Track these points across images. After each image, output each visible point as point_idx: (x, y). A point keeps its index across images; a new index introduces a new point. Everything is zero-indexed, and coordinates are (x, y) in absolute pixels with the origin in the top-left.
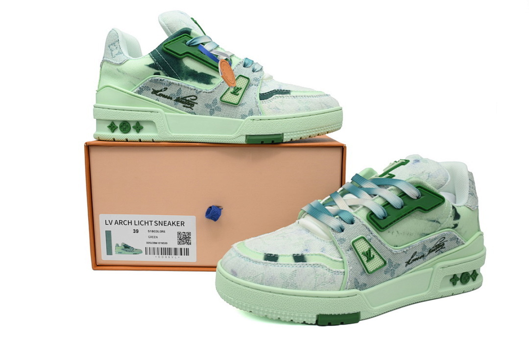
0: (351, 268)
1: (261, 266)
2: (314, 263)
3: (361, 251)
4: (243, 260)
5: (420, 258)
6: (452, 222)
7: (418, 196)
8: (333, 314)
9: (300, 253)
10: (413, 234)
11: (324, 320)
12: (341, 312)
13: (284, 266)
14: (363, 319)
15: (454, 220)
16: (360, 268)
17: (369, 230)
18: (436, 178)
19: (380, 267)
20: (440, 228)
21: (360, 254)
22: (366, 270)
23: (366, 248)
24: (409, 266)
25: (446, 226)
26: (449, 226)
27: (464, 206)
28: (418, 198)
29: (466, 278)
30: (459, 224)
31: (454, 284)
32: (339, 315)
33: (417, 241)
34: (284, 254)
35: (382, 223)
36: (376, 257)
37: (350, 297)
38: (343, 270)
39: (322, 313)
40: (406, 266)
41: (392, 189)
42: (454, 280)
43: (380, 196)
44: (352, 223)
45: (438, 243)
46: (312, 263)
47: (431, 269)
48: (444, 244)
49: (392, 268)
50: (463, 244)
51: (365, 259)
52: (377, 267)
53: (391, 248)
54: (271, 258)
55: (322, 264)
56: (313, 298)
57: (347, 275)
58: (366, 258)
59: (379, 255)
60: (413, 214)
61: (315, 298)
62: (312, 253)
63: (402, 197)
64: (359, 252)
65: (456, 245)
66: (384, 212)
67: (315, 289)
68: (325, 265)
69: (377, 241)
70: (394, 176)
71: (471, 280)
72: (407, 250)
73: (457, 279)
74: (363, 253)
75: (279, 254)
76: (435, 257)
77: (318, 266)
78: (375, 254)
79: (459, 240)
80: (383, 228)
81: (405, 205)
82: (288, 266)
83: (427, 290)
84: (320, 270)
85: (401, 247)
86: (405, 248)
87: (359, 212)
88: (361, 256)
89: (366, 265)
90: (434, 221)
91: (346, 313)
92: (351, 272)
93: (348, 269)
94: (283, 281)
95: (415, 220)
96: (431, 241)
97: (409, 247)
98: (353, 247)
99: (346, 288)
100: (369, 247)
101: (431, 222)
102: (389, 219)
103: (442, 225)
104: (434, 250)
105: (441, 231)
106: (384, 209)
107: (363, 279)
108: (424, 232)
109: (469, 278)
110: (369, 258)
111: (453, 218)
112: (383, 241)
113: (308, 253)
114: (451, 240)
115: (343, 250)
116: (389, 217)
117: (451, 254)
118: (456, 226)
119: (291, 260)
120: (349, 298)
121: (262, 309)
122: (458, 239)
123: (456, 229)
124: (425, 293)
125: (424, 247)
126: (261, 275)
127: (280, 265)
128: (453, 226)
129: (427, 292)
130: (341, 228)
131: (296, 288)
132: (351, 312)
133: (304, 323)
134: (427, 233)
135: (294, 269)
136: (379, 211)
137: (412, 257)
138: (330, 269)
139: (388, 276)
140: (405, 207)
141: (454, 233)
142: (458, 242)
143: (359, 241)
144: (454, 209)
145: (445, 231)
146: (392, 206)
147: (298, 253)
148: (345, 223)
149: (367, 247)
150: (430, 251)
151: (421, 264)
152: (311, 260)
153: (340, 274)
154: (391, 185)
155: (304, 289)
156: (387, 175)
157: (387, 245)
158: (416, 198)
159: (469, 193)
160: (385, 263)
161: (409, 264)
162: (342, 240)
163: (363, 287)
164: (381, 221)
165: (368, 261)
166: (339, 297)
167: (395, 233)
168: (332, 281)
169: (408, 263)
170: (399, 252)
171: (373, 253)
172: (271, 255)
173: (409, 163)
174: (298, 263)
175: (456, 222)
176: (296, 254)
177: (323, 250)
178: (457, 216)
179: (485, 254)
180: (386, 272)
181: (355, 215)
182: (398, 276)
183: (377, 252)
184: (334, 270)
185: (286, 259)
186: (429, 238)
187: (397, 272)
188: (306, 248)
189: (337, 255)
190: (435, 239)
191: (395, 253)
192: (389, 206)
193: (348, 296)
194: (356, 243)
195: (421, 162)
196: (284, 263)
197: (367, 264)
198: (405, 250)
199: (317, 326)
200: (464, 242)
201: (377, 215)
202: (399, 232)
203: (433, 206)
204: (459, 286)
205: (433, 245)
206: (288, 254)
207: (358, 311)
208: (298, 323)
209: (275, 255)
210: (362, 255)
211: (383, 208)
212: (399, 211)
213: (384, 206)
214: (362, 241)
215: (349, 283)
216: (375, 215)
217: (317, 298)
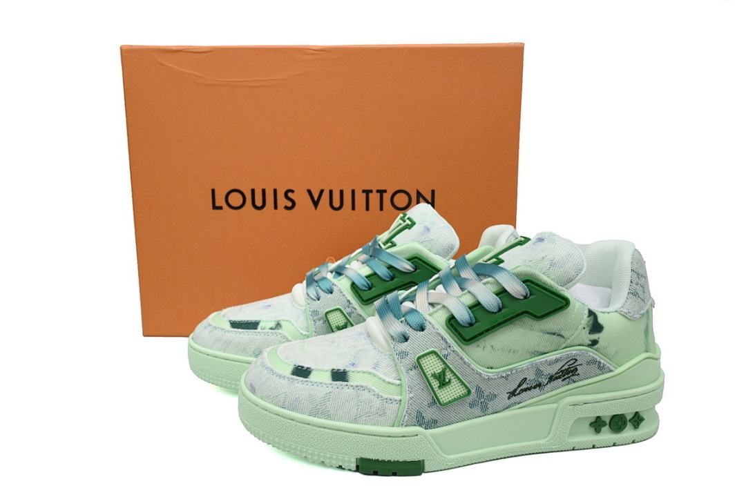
0: (412, 395)
1: (285, 382)
2: (358, 384)
3: (430, 372)
4: (266, 371)
5: (535, 388)
6: (587, 337)
7: (525, 294)
8: (380, 459)
9: (342, 368)
10: (518, 351)
11: (369, 467)
12: (393, 459)
13: (315, 385)
14: (428, 470)
15: (590, 333)
16: (426, 398)
17: (446, 342)
18: (561, 267)
19: (460, 397)
20: (564, 345)
21: (428, 376)
22: (435, 401)
23: (438, 368)
24: (514, 399)
25: (576, 342)
26: (581, 342)
27: (616, 311)
28: (525, 297)
29: (620, 423)
30: (600, 341)
31: (598, 431)
32: (389, 461)
33: (524, 362)
34: (319, 368)
35: (468, 333)
36: (454, 381)
37: (407, 438)
38: (398, 398)
39: (363, 456)
40: (509, 398)
41: (488, 282)
42: (597, 424)
43: (469, 292)
44: (422, 329)
45: (566, 367)
46: (355, 383)
47: (555, 405)
48: (576, 369)
49: (483, 400)
50: (611, 371)
51: (435, 384)
52: (455, 396)
53: (480, 369)
54: (302, 372)
55: (370, 386)
56: (351, 434)
57: (405, 405)
58: (438, 382)
59: (459, 379)
60: (518, 322)
61: (354, 434)
62: (358, 369)
63: (501, 295)
64: (427, 374)
65: (598, 371)
66: (471, 318)
67: (355, 421)
68: (373, 388)
69: (457, 358)
70: (502, 261)
71: (629, 426)
72: (508, 376)
73: (604, 424)
74: (434, 375)
75: (312, 367)
76: (560, 388)
77: (363, 389)
78: (452, 378)
79: (602, 365)
80: (470, 340)
81: (504, 307)
82: (320, 385)
83: (547, 437)
84: (366, 395)
85: (499, 370)
86: (504, 371)
87: (435, 314)
88: (430, 379)
89: (437, 392)
90: (554, 334)
91: (401, 460)
92: (410, 402)
93: (406, 397)
94: (311, 406)
95: (521, 330)
96: (551, 363)
97: (511, 370)
98: (418, 365)
99: (402, 425)
100: (443, 366)
101: (548, 335)
102: (478, 328)
103: (569, 341)
104: (559, 377)
105: (566, 349)
106: (470, 313)
107: (429, 414)
108: (537, 349)
109: (625, 424)
110: (443, 383)
111: (587, 330)
112: (467, 359)
113: (353, 370)
114: (589, 363)
115: (402, 368)
116: (477, 324)
117: (589, 384)
118: (594, 343)
119: (327, 377)
120: (404, 438)
121: (282, 443)
122: (600, 363)
123: (596, 347)
124: (542, 442)
125: (539, 372)
126: (283, 395)
127: (310, 384)
128: (590, 343)
129: (547, 439)
130: (404, 337)
131: (329, 417)
132: (409, 459)
133: (340, 467)
134: (543, 350)
135: (328, 390)
136: (463, 315)
137: (519, 386)
138: (381, 394)
139: (477, 411)
140: (503, 311)
141: (592, 353)
142: (602, 369)
143: (428, 356)
144: (592, 317)
145: (573, 351)
146: (483, 308)
147: (340, 368)
148: (411, 330)
149: (440, 367)
150: (552, 379)
151: (536, 396)
152: (354, 379)
153: (394, 403)
154: (490, 276)
155: (340, 420)
156: (494, 260)
157: (474, 365)
158: (522, 298)
159: (628, 291)
160: (469, 392)
161: (515, 395)
162: (403, 354)
163: (432, 424)
164: (466, 329)
165: (440, 387)
166: (389, 436)
167: (489, 348)
168: (381, 413)
169: (513, 394)
170: (493, 377)
171: (449, 376)
172: (303, 367)
173: (529, 242)
174: (336, 382)
175: (595, 336)
176: (336, 369)
177: (376, 366)
178: (596, 327)
179: (661, 386)
180: (472, 405)
181: (428, 318)
182: (496, 413)
183: (455, 375)
184: (385, 396)
185: (321, 376)
186: (545, 359)
187: (491, 405)
188: (353, 361)
189: (394, 375)
190: (557, 361)
191: (487, 378)
192: (479, 307)
193: (403, 436)
194: (423, 359)
195: (546, 242)
196: (316, 381)
197: (439, 391)
198: (504, 375)
199: (358, 474)
200: (613, 369)
201: (459, 320)
202: (494, 347)
203: (551, 310)
204: (606, 435)
205: (556, 370)
206: (326, 369)
207: (421, 459)
208: (331, 467)
209: (307, 368)
210: (432, 378)
211: (469, 310)
212: (493, 315)
213: (471, 308)
214: (432, 357)
215: (406, 417)
216: (456, 320)
217: (357, 435)
